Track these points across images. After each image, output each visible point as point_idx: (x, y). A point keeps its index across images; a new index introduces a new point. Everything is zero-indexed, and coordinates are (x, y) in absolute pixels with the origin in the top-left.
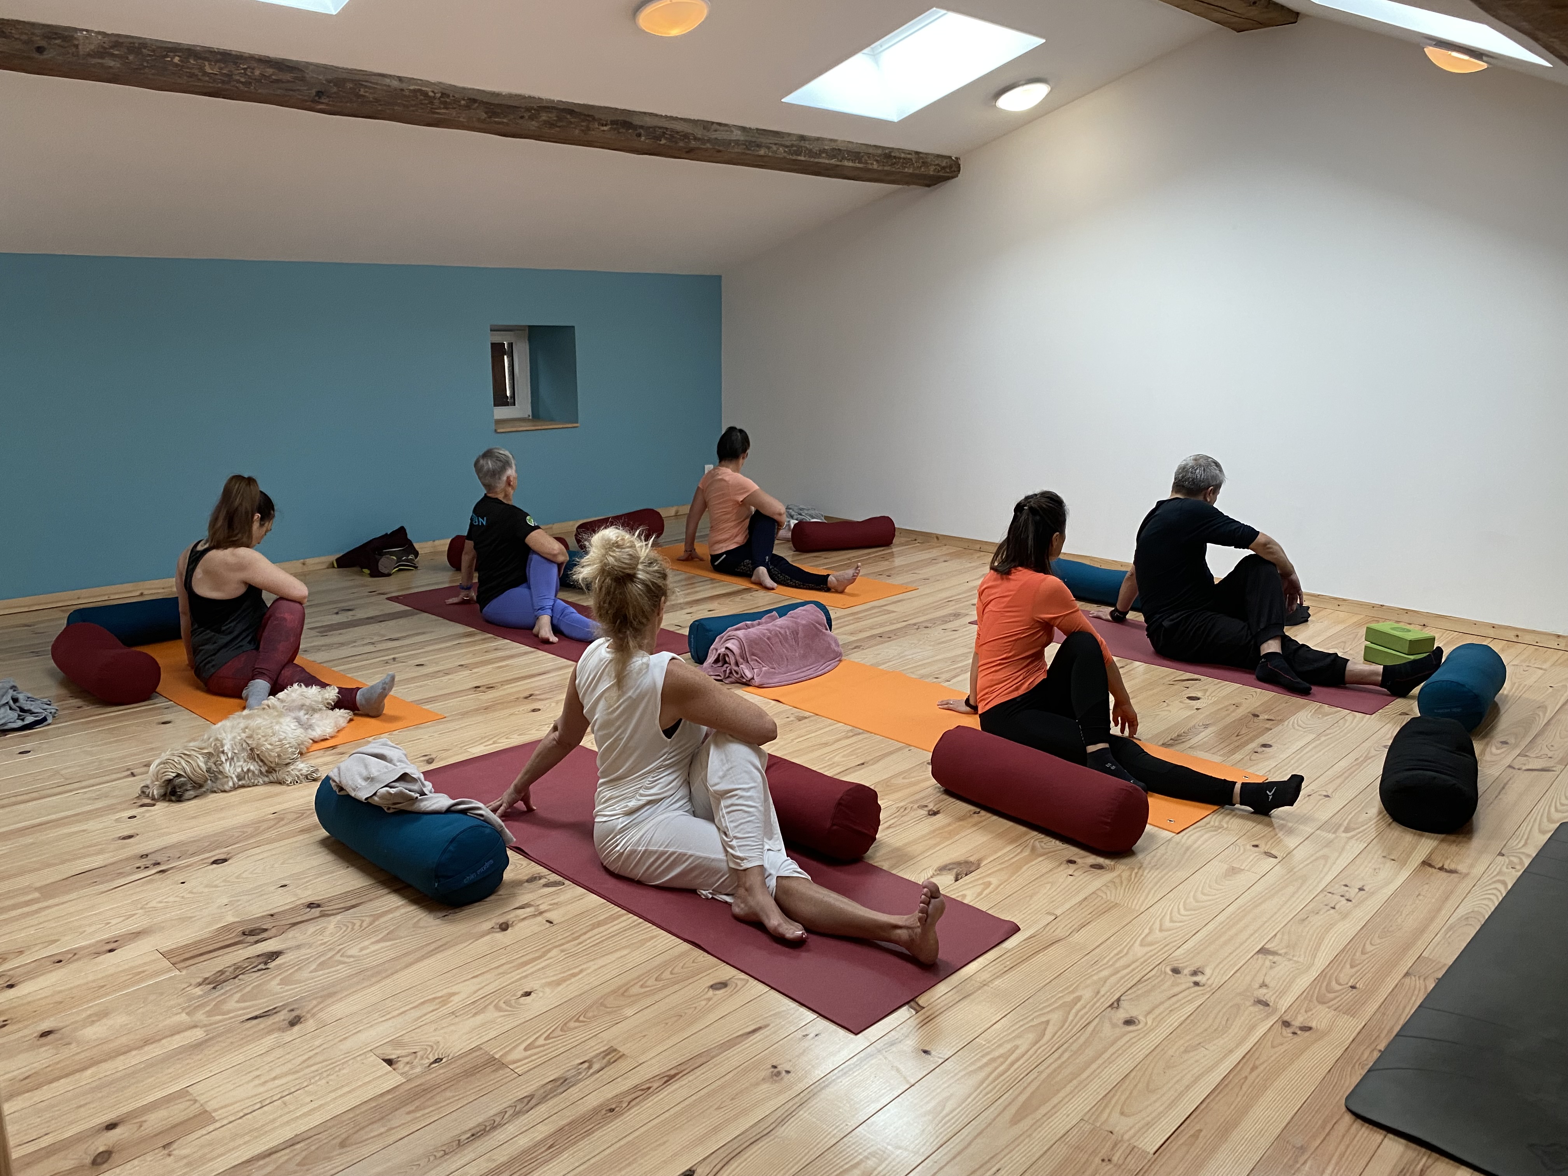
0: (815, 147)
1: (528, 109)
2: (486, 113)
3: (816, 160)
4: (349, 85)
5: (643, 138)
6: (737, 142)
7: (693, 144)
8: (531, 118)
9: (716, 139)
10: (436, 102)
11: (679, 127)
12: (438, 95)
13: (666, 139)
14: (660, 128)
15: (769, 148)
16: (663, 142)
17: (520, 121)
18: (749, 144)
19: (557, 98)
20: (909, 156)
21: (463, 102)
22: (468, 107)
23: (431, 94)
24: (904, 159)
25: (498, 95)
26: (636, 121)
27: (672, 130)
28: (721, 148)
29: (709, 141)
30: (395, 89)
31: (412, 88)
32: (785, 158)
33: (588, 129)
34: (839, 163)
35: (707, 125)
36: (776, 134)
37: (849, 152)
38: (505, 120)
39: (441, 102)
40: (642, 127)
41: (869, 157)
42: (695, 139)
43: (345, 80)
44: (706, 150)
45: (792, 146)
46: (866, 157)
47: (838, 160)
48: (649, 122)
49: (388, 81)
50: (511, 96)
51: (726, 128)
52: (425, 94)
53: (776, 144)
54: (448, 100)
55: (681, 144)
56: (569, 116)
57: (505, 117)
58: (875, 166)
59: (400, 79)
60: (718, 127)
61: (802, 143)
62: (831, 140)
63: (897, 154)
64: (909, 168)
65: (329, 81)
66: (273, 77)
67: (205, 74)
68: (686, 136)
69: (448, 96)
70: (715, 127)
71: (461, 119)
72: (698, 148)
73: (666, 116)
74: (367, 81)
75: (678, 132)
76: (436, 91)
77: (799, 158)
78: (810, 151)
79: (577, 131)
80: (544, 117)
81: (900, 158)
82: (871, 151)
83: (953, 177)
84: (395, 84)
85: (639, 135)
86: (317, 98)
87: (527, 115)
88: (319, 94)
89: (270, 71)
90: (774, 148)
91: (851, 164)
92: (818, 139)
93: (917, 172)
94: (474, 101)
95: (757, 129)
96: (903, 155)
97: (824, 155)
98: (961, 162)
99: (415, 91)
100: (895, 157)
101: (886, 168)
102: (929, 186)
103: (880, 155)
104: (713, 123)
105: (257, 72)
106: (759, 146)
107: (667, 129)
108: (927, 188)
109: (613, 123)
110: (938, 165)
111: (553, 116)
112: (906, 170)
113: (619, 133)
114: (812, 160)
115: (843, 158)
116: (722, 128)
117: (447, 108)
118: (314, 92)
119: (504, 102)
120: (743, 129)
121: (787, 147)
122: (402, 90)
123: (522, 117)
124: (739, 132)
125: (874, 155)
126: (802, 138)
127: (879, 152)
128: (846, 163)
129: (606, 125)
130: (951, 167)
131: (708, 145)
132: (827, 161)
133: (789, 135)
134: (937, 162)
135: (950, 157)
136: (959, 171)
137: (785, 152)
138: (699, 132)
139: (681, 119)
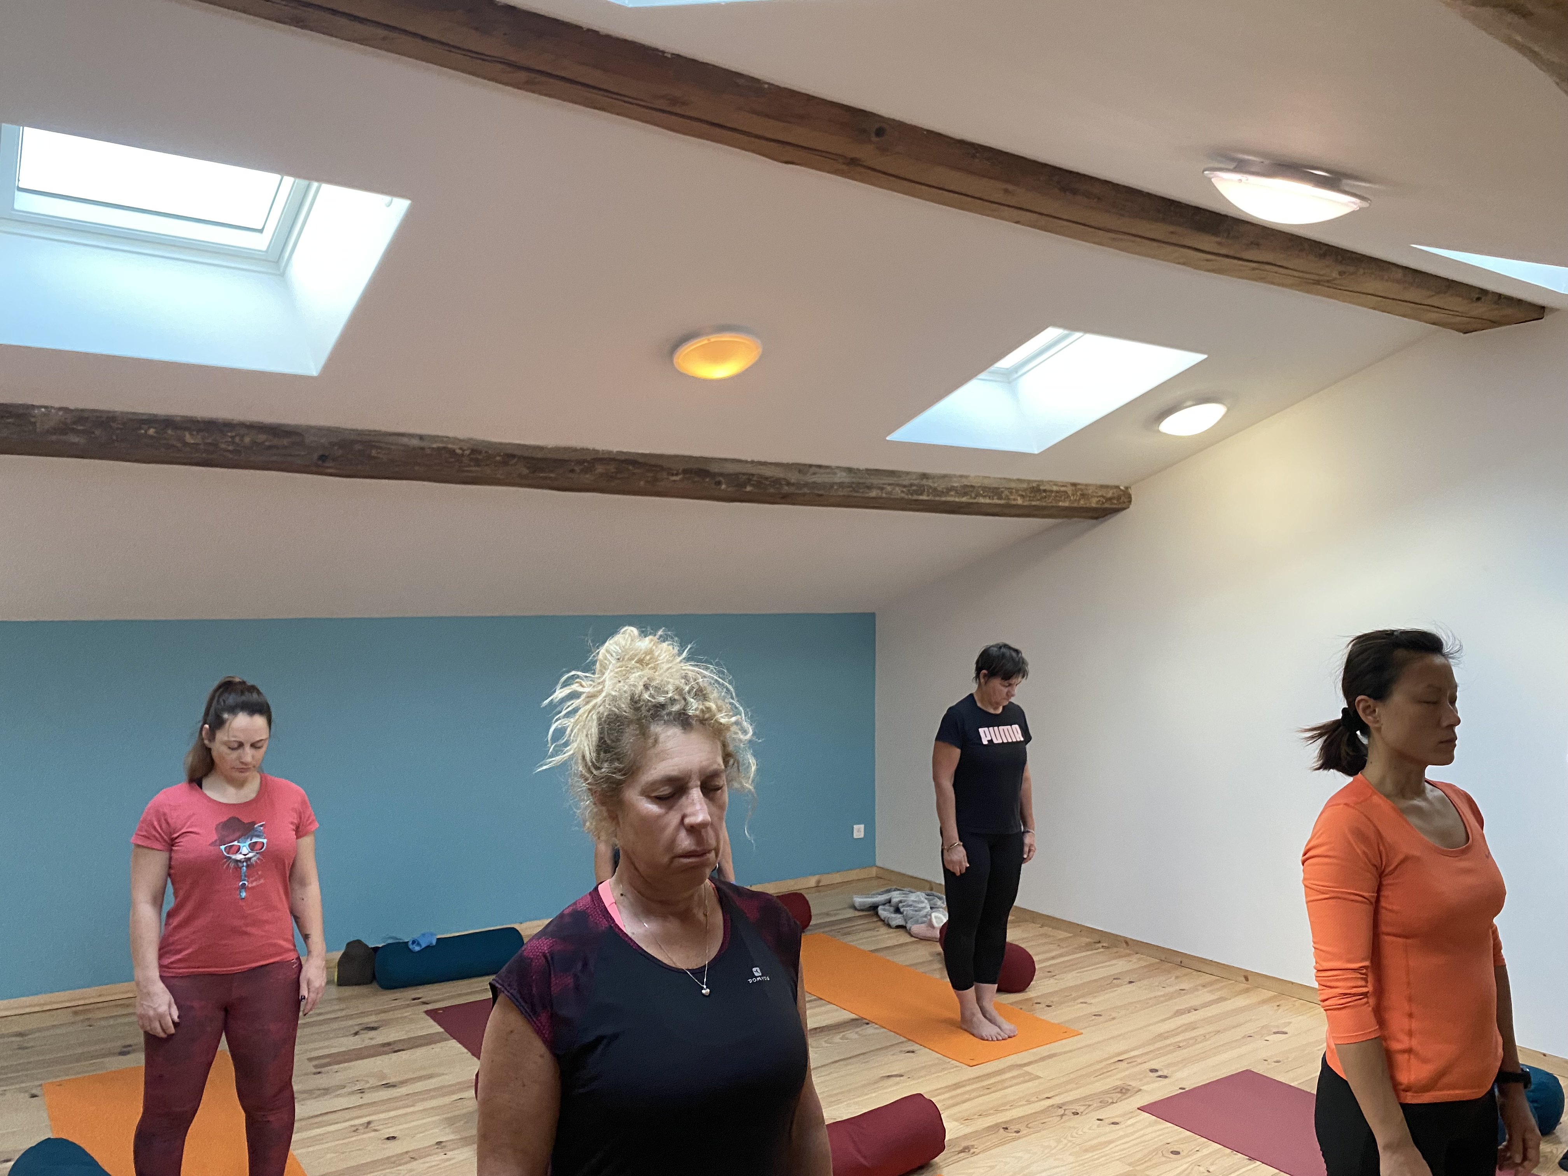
0: (941, 485)
1: (580, 462)
2: (528, 468)
3: (944, 499)
4: (358, 447)
5: (723, 487)
6: (841, 485)
7: (786, 489)
8: (585, 471)
9: (814, 483)
10: (465, 460)
11: (768, 472)
12: (467, 452)
13: (753, 485)
14: (744, 474)
15: (882, 489)
16: (749, 489)
17: (570, 475)
18: (855, 487)
19: (615, 449)
20: (1063, 489)
21: (498, 458)
22: (505, 463)
23: (459, 451)
24: (1057, 492)
25: (541, 448)
26: (714, 468)
27: (761, 476)
28: (821, 492)
29: (806, 485)
30: (414, 449)
31: (435, 446)
32: (902, 499)
33: (655, 479)
34: (975, 501)
35: (802, 468)
36: (892, 473)
37: (985, 488)
38: (552, 475)
39: (471, 460)
40: (722, 475)
41: (1011, 493)
42: (789, 484)
43: (353, 442)
44: (804, 494)
45: (912, 485)
46: (1006, 492)
47: (971, 497)
48: (731, 468)
49: (405, 440)
50: (557, 449)
51: (828, 470)
52: (452, 452)
53: (889, 484)
54: (480, 457)
55: (772, 490)
56: (631, 468)
57: (552, 471)
58: (1020, 501)
59: (421, 437)
60: (817, 470)
61: (924, 482)
62: (961, 476)
63: (1047, 487)
64: (1064, 501)
65: (333, 444)
66: (267, 444)
67: (186, 444)
68: (776, 482)
69: (480, 452)
70: (813, 470)
71: (498, 476)
72: (793, 494)
73: (752, 462)
74: (379, 442)
75: (766, 478)
76: (465, 448)
77: (921, 498)
78: (935, 489)
79: (642, 483)
80: (600, 469)
81: (1052, 491)
82: (1013, 485)
83: (1124, 509)
84: (415, 442)
85: (719, 483)
86: (320, 462)
87: (577, 469)
88: (323, 458)
89: (262, 437)
90: (889, 488)
91: (988, 501)
92: (944, 476)
93: (1075, 505)
94: (513, 456)
95: (867, 470)
96: (1055, 488)
97: (952, 493)
98: (1132, 492)
99: (439, 449)
100: (1045, 491)
101: (1034, 503)
102: (1096, 518)
103: (1025, 490)
104: (811, 466)
105: (247, 440)
106: (870, 487)
107: (753, 475)
108: (1094, 521)
109: (685, 471)
110: (1102, 496)
111: (612, 468)
112: (1061, 504)
113: (694, 482)
114: (937, 499)
115: (978, 495)
116: (822, 471)
117: (479, 466)
118: (315, 456)
119: (549, 456)
120: (850, 470)
121: (905, 486)
122: (423, 449)
123: (572, 471)
124: (844, 474)
125: (1017, 491)
126: (924, 476)
127: (1025, 486)
128: (982, 500)
129: (677, 475)
130: (1119, 498)
131: (806, 490)
132: (957, 500)
133: (908, 473)
134: (1100, 494)
135: (1118, 487)
136: (1130, 502)
137: (903, 492)
138: (794, 477)
139: (771, 464)
